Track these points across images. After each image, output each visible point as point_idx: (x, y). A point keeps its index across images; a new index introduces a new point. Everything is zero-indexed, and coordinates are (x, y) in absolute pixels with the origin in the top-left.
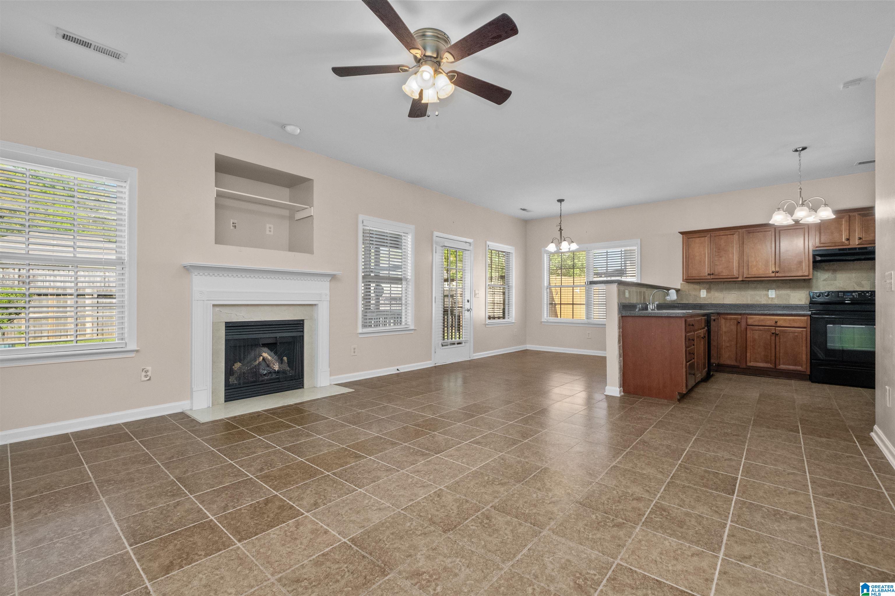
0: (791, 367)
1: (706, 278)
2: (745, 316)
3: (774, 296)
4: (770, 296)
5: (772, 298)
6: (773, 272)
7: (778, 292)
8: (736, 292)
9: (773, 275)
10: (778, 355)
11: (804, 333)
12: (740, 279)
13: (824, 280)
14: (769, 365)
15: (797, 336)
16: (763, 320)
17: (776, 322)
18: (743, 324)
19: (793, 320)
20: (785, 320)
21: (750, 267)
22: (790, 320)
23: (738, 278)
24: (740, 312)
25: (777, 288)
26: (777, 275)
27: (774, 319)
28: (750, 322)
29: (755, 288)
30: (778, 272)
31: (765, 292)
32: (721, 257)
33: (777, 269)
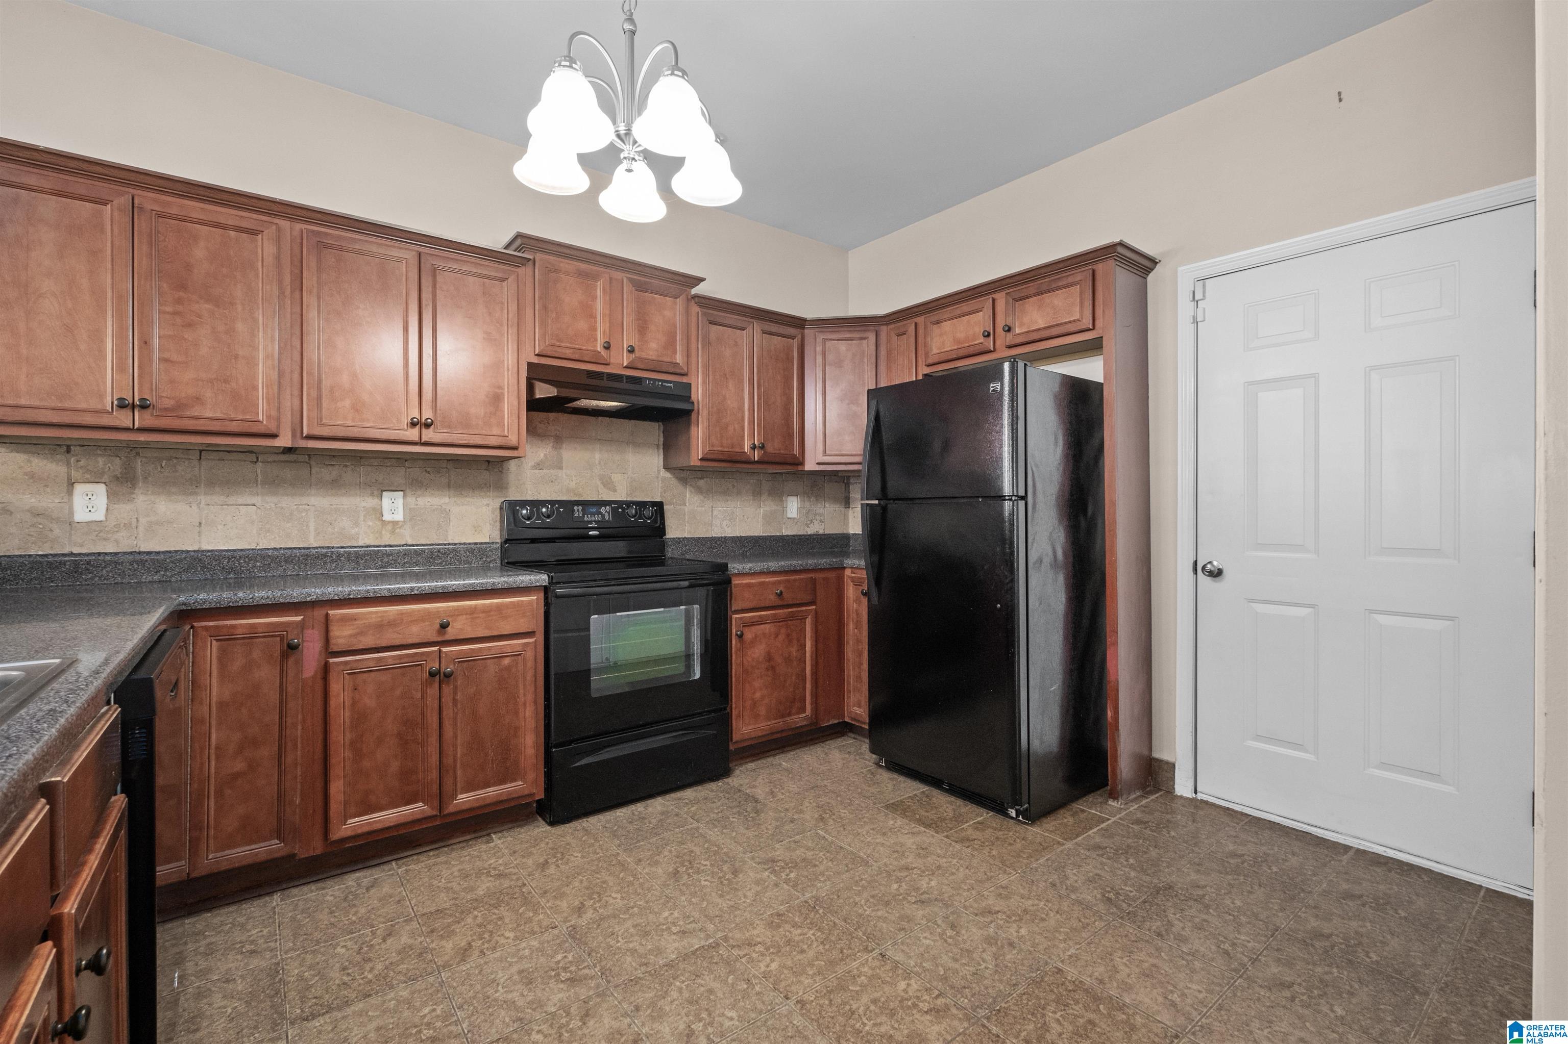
0: (492, 792)
1: (106, 421)
2: (319, 613)
3: (399, 516)
4: (387, 517)
5: (395, 523)
6: (413, 424)
7: (411, 500)
8: (257, 500)
9: (413, 434)
10: (448, 761)
11: (530, 654)
12: (284, 441)
13: (538, 466)
14: (418, 809)
15: (508, 668)
16: (392, 624)
17: (444, 626)
18: (312, 650)
19: (499, 608)
20: (473, 611)
21: (325, 393)
22: (487, 611)
23: (274, 436)
24: (296, 593)
25: (414, 485)
26: (428, 435)
27: (438, 612)
28: (341, 636)
29: (335, 485)
30: (427, 426)
31: (369, 502)
32: (190, 325)
33: (427, 414)
